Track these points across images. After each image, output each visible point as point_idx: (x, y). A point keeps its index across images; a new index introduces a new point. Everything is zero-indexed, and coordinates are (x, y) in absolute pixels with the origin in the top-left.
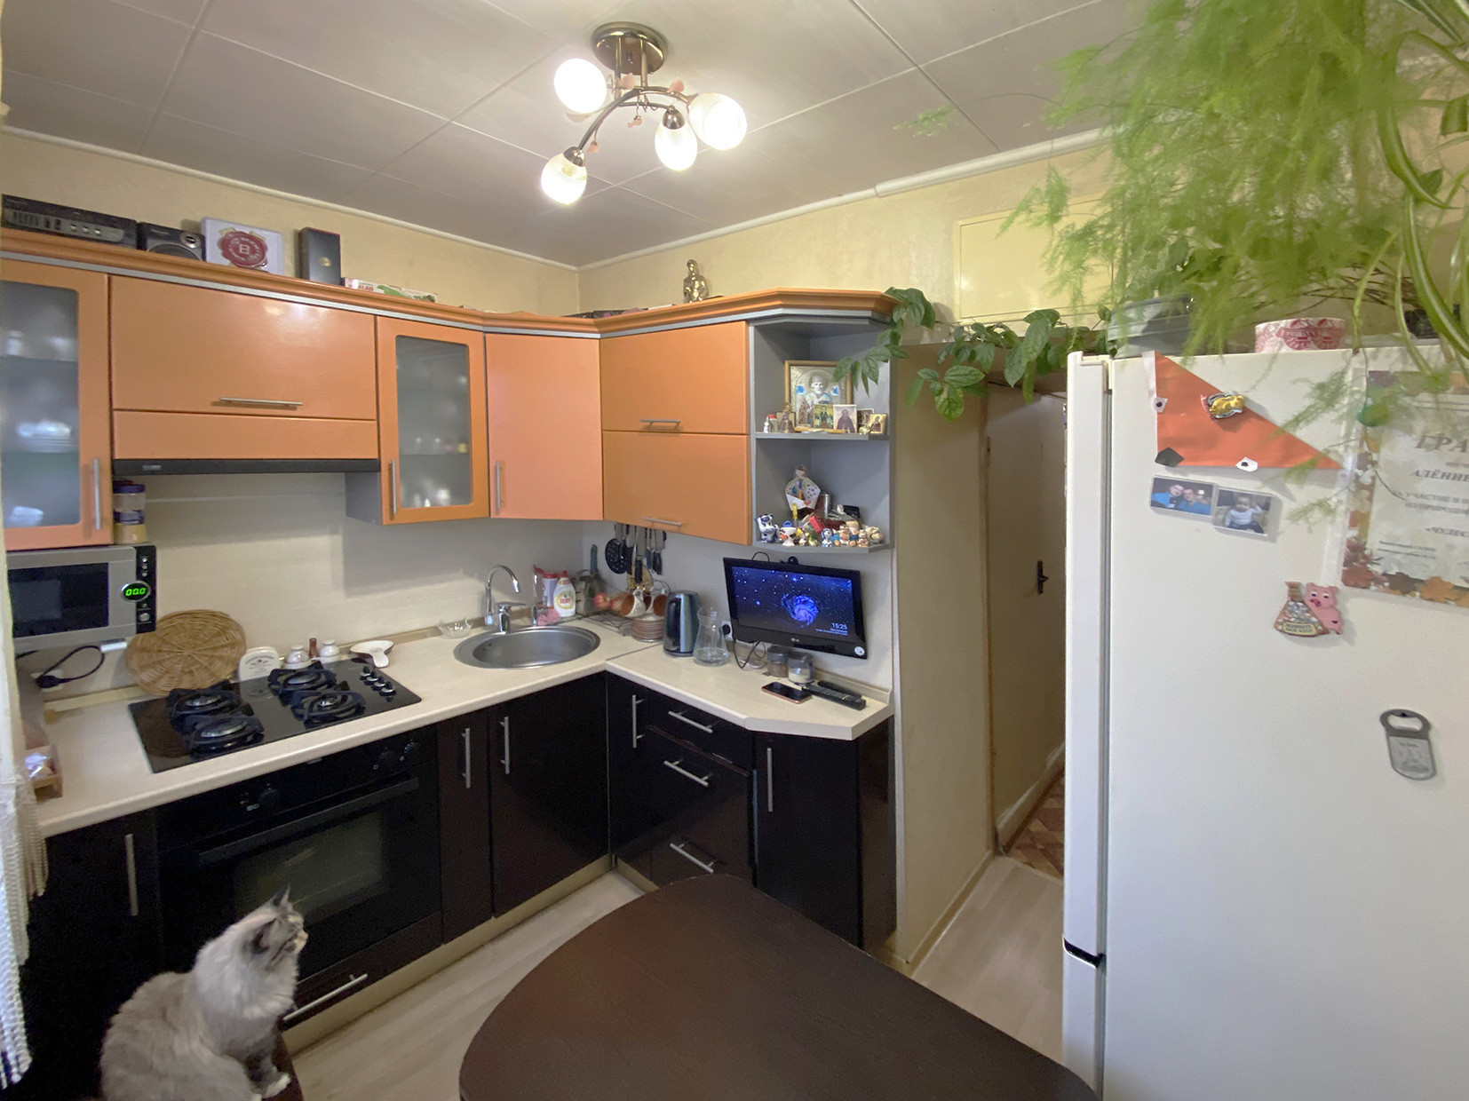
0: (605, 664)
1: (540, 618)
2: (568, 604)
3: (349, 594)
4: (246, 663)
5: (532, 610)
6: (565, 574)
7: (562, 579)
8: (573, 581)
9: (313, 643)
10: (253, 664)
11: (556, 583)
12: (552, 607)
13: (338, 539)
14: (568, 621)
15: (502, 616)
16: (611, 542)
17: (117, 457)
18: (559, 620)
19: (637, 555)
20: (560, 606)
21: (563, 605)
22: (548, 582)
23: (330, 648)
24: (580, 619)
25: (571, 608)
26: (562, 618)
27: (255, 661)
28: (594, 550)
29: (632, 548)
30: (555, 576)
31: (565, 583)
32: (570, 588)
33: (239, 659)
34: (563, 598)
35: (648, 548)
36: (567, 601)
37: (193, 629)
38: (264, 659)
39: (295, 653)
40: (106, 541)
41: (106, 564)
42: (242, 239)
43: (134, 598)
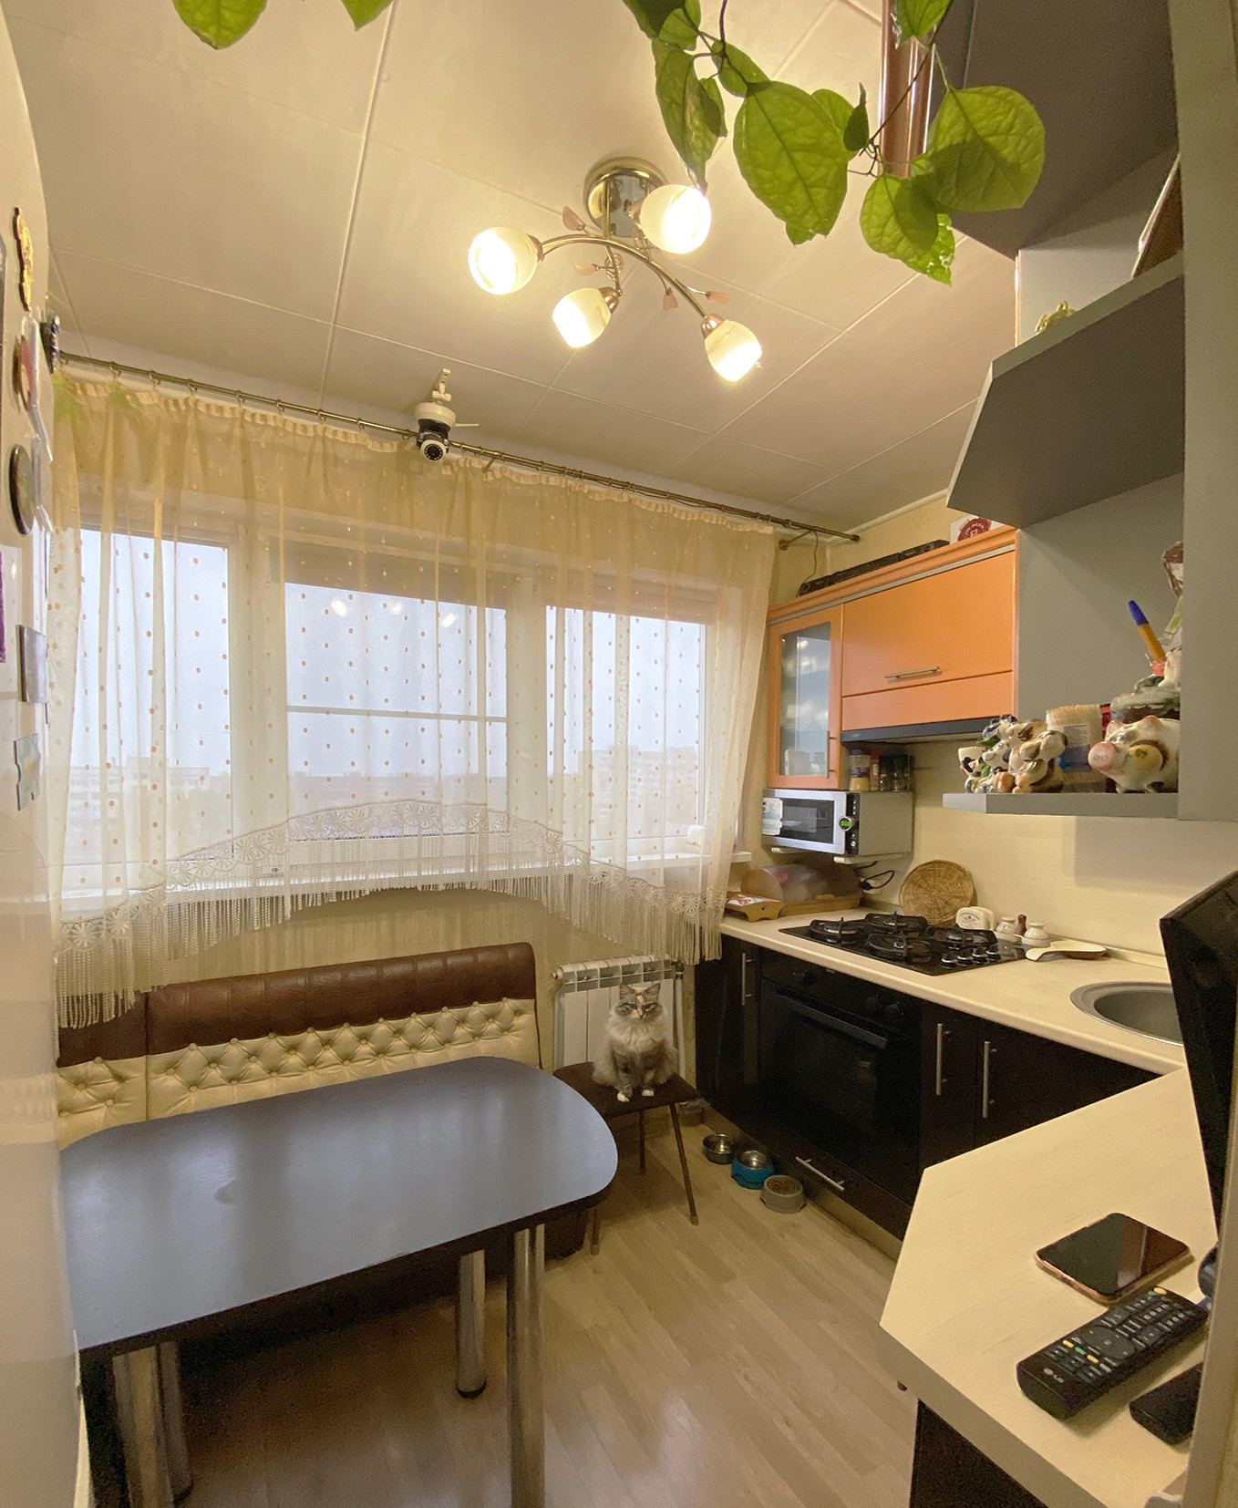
4: (961, 915)
9: (1022, 919)
17: (843, 729)
23: (1033, 929)
27: (969, 916)
33: (960, 910)
37: (944, 877)
38: (972, 917)
39: (1004, 923)
40: (836, 787)
41: (833, 802)
42: (973, 525)
43: (844, 827)
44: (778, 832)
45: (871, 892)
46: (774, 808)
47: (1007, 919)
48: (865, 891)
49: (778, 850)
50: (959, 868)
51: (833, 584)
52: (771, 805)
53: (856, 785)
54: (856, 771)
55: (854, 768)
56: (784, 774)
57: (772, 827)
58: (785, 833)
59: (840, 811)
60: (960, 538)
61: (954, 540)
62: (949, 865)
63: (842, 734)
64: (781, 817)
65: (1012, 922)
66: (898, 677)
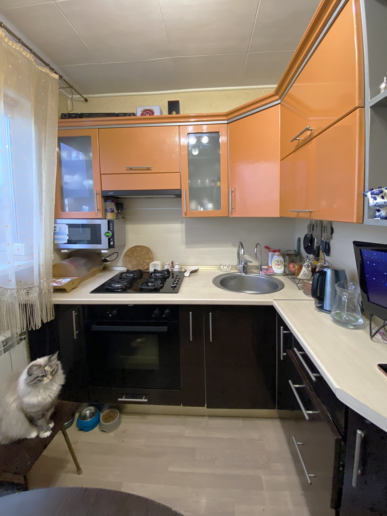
0: (272, 302)
1: (263, 271)
2: (279, 267)
3: (187, 247)
4: (151, 265)
5: (259, 267)
6: (279, 251)
7: (277, 253)
8: (283, 256)
9: (172, 263)
10: (153, 266)
11: (274, 254)
12: (271, 267)
13: (184, 225)
14: (277, 275)
15: (243, 266)
16: (306, 236)
17: (103, 190)
18: (273, 274)
19: (317, 243)
20: (275, 267)
21: (276, 266)
22: (270, 254)
23: (177, 265)
24: (284, 275)
25: (281, 269)
26: (275, 273)
27: (154, 265)
28: (299, 240)
29: (315, 239)
30: (275, 251)
31: (278, 255)
32: (281, 259)
33: (150, 264)
34: (276, 263)
35: (323, 239)
36: (279, 265)
37: (141, 252)
38: (156, 265)
39: (167, 265)
40: (101, 217)
41: (100, 225)
42: (147, 112)
43: (107, 236)
44: (66, 242)
45: (108, 263)
46: (62, 229)
47: (168, 264)
48: (105, 263)
49: (66, 251)
50: (146, 248)
51: (82, 118)
52: (60, 228)
53: (110, 216)
54: (110, 210)
55: (108, 208)
56: (65, 211)
57: (62, 239)
58: (69, 242)
59: (104, 229)
60: (142, 115)
61: (139, 114)
62: (141, 247)
63: (103, 192)
64: (68, 234)
65: (169, 264)
66: (131, 168)
